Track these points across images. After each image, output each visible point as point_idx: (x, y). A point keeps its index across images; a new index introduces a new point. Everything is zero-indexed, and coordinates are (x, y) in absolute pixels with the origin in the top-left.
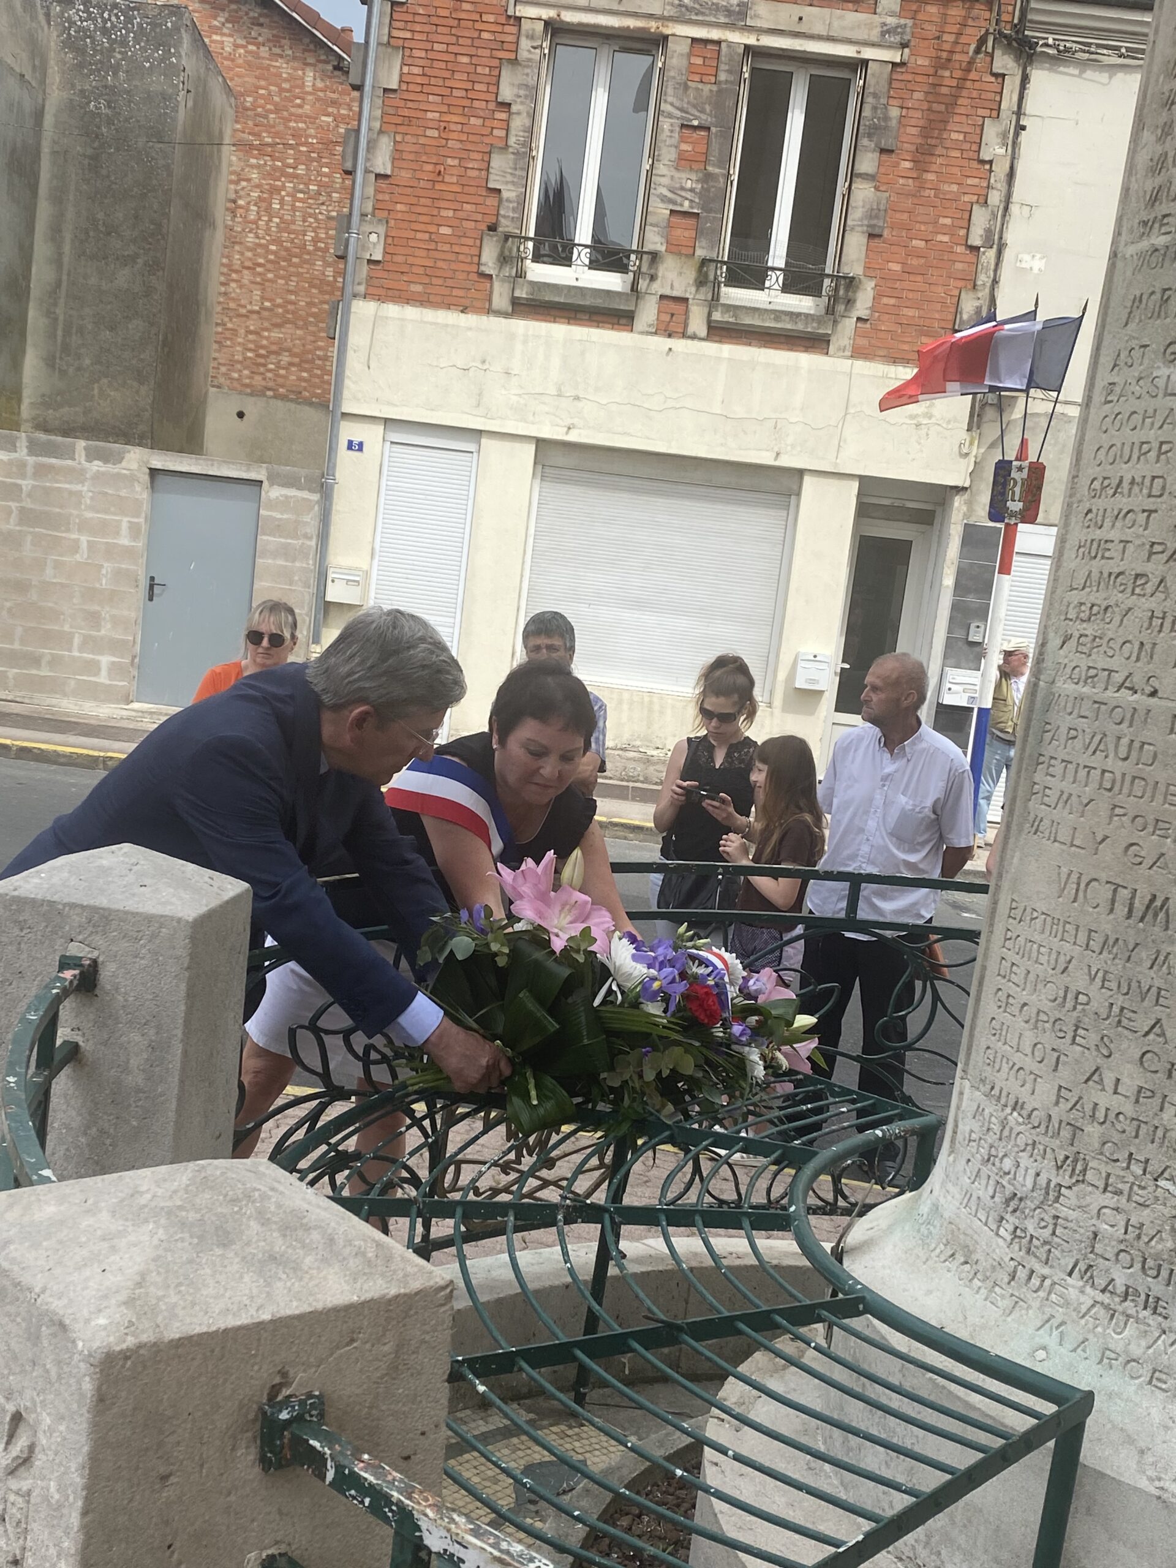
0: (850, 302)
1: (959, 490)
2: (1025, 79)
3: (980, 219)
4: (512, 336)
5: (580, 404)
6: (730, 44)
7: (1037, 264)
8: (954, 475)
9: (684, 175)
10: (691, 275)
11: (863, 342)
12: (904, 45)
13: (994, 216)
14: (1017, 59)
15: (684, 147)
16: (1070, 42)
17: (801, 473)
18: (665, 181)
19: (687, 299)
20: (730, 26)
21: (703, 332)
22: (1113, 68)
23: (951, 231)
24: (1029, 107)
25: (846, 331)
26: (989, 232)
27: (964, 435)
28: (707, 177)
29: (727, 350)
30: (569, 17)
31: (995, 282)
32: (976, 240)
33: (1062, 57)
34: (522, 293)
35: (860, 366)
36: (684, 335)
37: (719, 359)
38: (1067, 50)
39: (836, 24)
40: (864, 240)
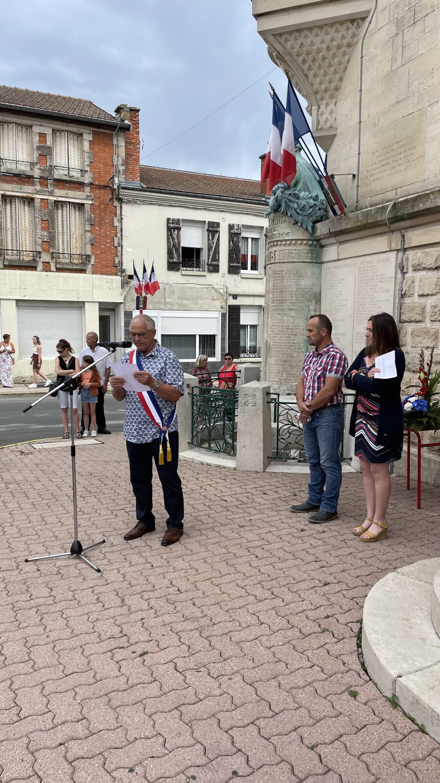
0: (89, 261)
1: (121, 303)
2: (121, 207)
3: (116, 241)
4: (5, 274)
5: (26, 290)
6: (50, 200)
7: (131, 250)
8: (121, 300)
9: (44, 232)
10: (50, 256)
11: (94, 270)
12: (92, 200)
13: (119, 239)
14: (119, 202)
15: (43, 225)
16: (130, 198)
17: (84, 302)
18: (39, 234)
19: (49, 263)
20: (50, 195)
21: (55, 270)
22: (140, 204)
23: (110, 243)
24: (123, 214)
25: (89, 268)
26: (119, 243)
27: (121, 290)
28: (50, 233)
29: (61, 274)
30: (8, 193)
31: (122, 255)
32: (116, 245)
33: (129, 202)
34: (6, 263)
35: (94, 276)
36: (50, 271)
37: (60, 276)
38: (130, 201)
39: (76, 195)
40: (90, 246)
